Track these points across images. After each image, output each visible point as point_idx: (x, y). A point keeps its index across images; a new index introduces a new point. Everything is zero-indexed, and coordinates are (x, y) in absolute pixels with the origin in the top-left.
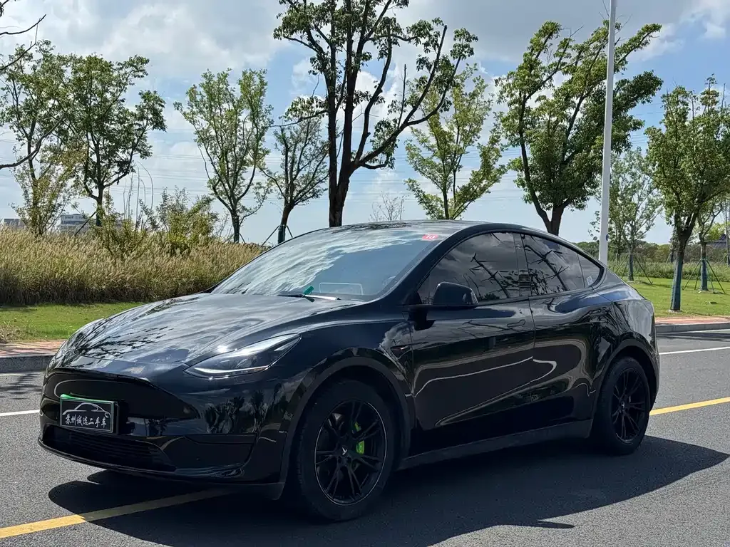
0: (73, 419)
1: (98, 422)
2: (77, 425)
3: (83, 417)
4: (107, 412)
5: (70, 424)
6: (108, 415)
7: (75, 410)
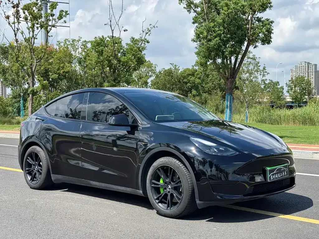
0: (274, 176)
1: (283, 174)
2: (276, 178)
3: (278, 174)
4: (286, 169)
5: (273, 179)
6: (287, 170)
7: (275, 172)
